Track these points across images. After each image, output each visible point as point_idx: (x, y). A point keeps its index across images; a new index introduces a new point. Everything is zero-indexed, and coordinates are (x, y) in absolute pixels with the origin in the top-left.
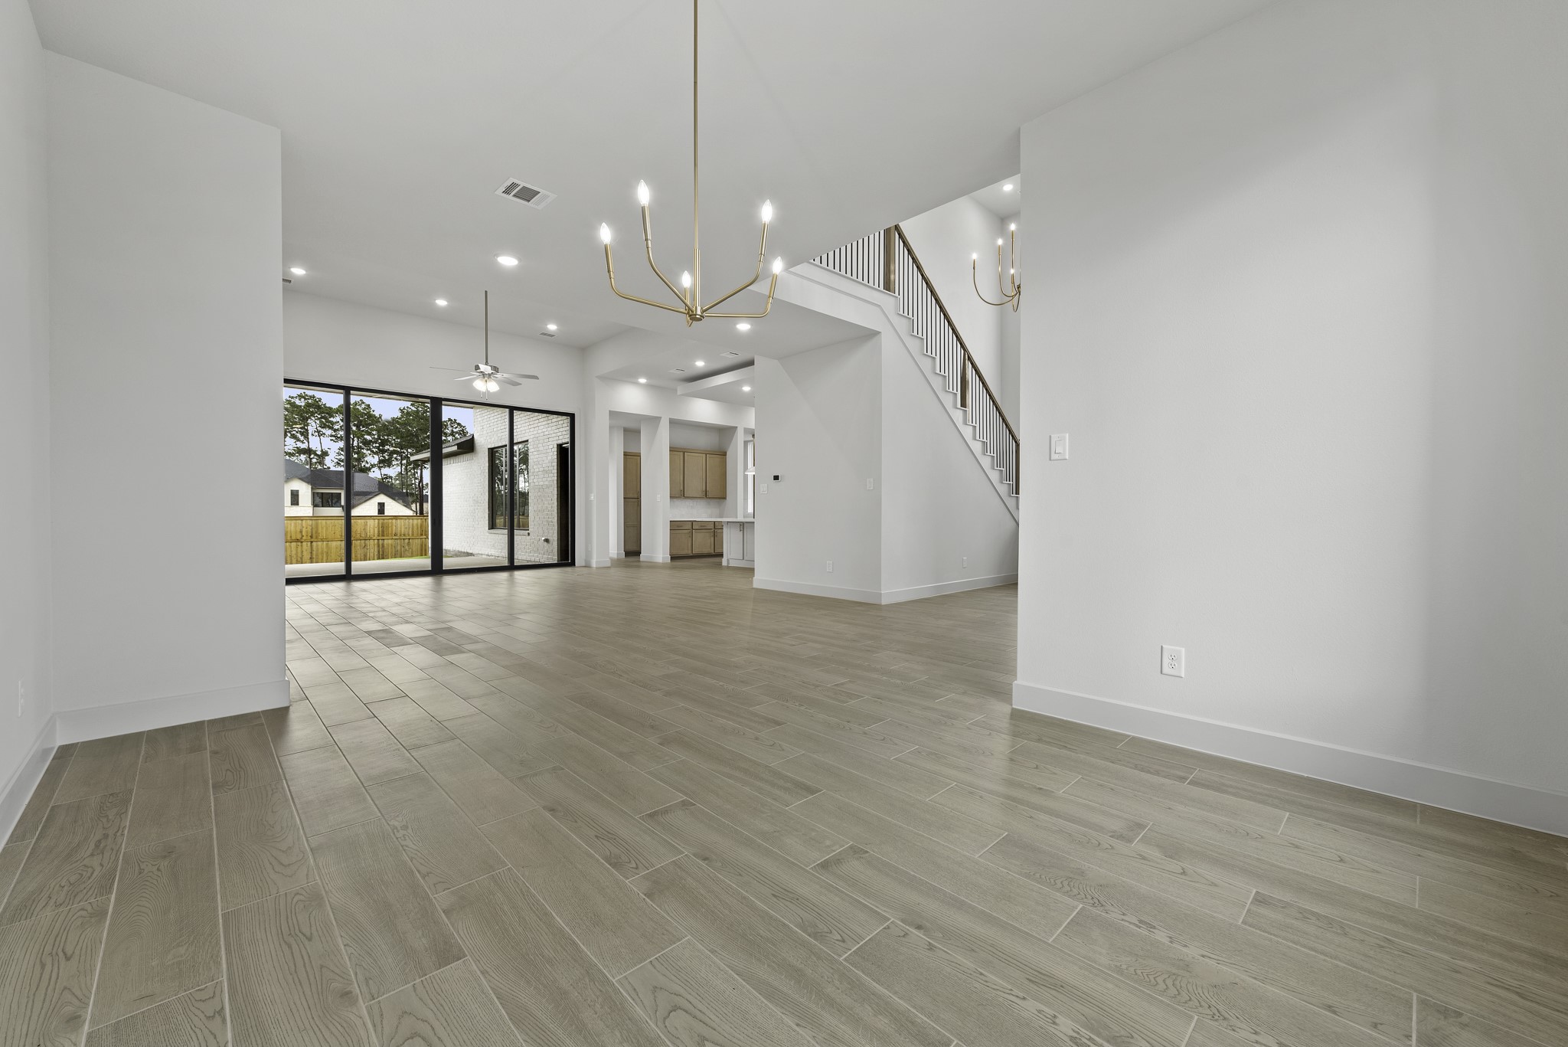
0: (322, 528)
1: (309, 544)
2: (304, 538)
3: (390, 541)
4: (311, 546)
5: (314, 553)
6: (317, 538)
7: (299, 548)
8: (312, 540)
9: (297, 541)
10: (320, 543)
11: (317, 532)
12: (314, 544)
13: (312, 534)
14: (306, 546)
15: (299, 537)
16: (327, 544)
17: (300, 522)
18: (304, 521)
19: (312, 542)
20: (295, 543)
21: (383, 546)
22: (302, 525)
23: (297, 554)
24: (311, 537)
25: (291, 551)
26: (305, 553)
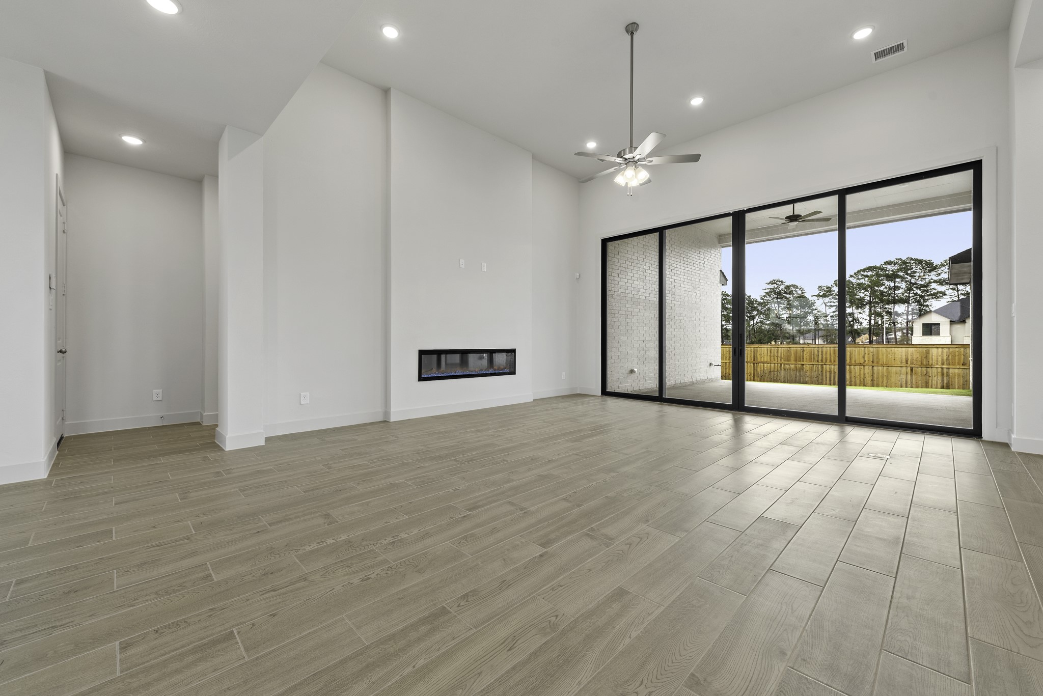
0: (883, 355)
1: (871, 368)
2: (866, 362)
3: (956, 371)
4: (873, 370)
5: (875, 376)
6: (877, 363)
7: (862, 370)
8: (873, 365)
9: (860, 364)
10: (880, 368)
11: (877, 358)
12: (875, 368)
13: (873, 360)
14: (868, 369)
15: (862, 361)
16: (887, 369)
17: (863, 349)
18: (866, 348)
19: (873, 366)
20: (858, 367)
21: (948, 375)
22: (865, 351)
23: (860, 375)
24: (873, 362)
25: (855, 373)
26: (867, 375)
